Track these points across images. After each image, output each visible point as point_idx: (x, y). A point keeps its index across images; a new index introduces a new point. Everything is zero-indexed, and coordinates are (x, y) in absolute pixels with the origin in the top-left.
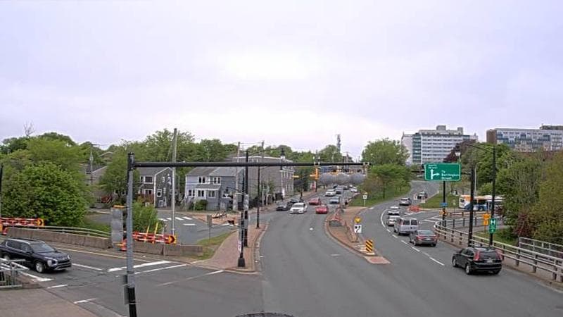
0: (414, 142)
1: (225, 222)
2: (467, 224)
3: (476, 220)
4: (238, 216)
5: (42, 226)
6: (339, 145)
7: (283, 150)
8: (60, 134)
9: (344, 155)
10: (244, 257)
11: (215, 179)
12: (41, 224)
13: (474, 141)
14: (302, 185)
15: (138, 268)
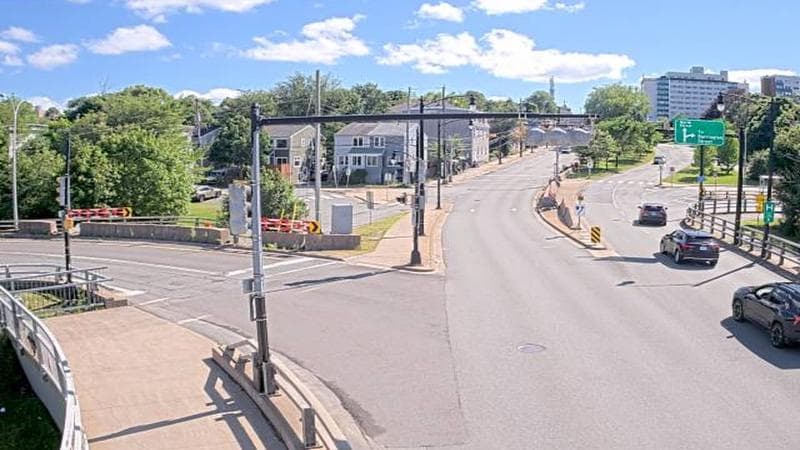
0: (659, 89)
1: (392, 201)
2: (733, 209)
3: (745, 203)
4: (411, 191)
5: (130, 217)
6: (552, 91)
7: (472, 98)
8: (150, 87)
9: (561, 105)
10: (420, 249)
11: (377, 139)
12: (127, 215)
13: (743, 91)
14: (500, 148)
15: (270, 269)
